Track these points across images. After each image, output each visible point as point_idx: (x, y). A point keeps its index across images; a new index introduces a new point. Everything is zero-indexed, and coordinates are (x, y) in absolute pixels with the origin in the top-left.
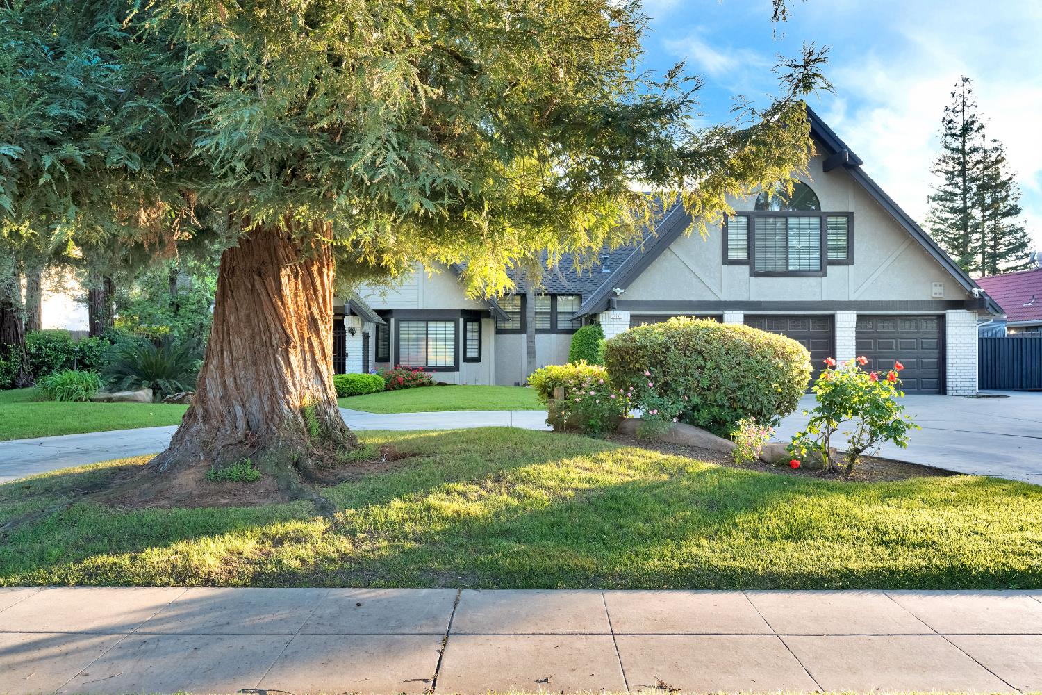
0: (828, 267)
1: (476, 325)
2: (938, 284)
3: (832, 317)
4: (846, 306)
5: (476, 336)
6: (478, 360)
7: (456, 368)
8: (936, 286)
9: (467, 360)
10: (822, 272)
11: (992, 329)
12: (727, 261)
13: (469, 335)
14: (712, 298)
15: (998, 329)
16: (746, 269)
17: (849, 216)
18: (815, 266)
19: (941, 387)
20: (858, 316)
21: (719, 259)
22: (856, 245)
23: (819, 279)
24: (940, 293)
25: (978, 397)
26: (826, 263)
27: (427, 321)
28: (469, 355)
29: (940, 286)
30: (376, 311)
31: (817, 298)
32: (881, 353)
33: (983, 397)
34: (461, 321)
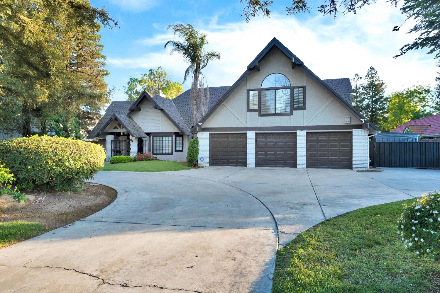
0: (294, 111)
1: (181, 138)
2: (348, 117)
3: (296, 133)
4: (302, 128)
5: (181, 142)
6: (182, 151)
7: (172, 154)
8: (346, 118)
9: (176, 151)
10: (291, 113)
11: (410, 138)
12: (249, 110)
13: (178, 142)
14: (242, 126)
15: (413, 138)
16: (257, 113)
17: (304, 88)
18: (288, 110)
19: (349, 166)
20: (307, 133)
21: (246, 110)
22: (307, 101)
23: (290, 116)
24: (349, 122)
25: (369, 171)
26: (293, 109)
27: (163, 136)
28: (178, 149)
29: (349, 118)
30: (146, 133)
31: (289, 125)
32: (321, 149)
33: (371, 171)
34: (174, 136)
